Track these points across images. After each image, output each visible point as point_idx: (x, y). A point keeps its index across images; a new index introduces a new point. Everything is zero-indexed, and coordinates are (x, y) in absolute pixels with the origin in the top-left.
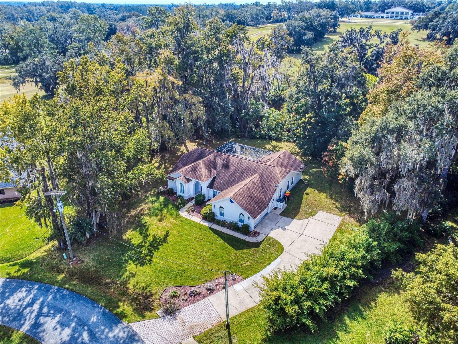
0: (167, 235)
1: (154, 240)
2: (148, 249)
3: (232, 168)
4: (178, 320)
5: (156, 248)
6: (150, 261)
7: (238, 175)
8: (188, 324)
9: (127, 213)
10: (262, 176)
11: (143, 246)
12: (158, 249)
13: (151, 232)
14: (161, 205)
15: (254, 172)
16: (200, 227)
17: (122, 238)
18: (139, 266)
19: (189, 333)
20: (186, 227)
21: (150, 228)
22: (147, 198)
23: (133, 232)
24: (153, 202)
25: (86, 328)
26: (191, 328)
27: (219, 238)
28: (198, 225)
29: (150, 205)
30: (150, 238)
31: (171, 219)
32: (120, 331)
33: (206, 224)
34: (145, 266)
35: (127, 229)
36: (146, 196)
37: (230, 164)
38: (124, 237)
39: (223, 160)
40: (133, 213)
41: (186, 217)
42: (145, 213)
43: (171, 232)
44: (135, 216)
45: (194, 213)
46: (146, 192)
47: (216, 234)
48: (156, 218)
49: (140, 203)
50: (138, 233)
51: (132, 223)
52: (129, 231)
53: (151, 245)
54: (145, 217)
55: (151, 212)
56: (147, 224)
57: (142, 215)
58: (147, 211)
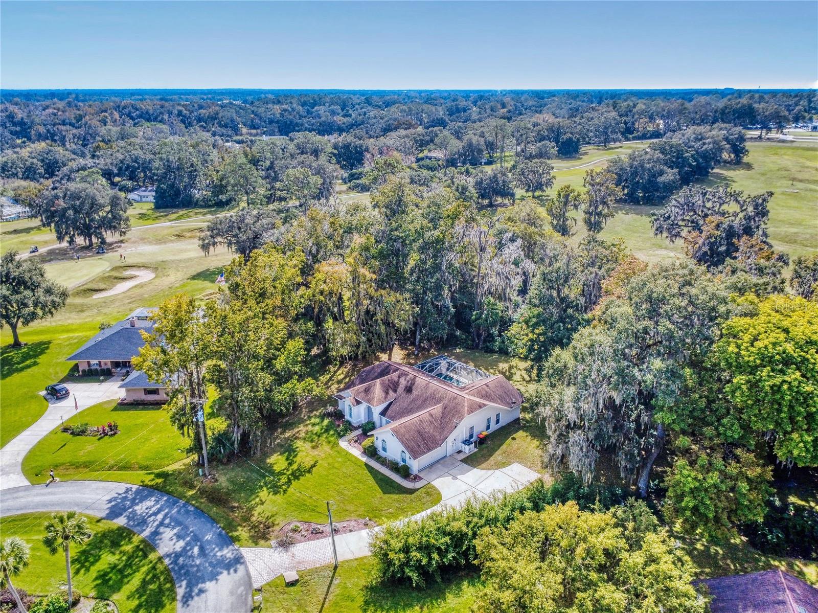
0: (314, 466)
1: (298, 469)
2: (289, 478)
3: (415, 393)
4: (289, 554)
5: (297, 478)
6: (285, 491)
7: (420, 402)
8: (297, 559)
9: (281, 433)
10: (445, 408)
11: (285, 474)
12: (298, 479)
13: (298, 459)
14: (322, 429)
15: (439, 401)
16: (355, 461)
17: (265, 462)
18: (271, 493)
19: (295, 567)
20: (340, 460)
21: (300, 455)
22: (310, 418)
23: (280, 457)
24: (314, 425)
25: (199, 544)
26: (299, 563)
27: (371, 478)
28: (353, 459)
29: (310, 428)
30: (295, 466)
31: (326, 448)
32: (228, 552)
33: (364, 459)
34: (278, 496)
35: (274, 451)
36: (309, 416)
37: (414, 387)
38: (268, 461)
39: (408, 382)
40: (287, 435)
41: (345, 448)
42: (300, 436)
43: (320, 462)
44: (287, 439)
45: (356, 445)
46: (311, 411)
47: (370, 472)
48: (310, 445)
49: (300, 423)
50: (284, 458)
51: (282, 446)
52: (275, 455)
53: (292, 474)
54: (298, 442)
55: (308, 436)
56: (298, 450)
57: (297, 438)
58: (304, 434)
